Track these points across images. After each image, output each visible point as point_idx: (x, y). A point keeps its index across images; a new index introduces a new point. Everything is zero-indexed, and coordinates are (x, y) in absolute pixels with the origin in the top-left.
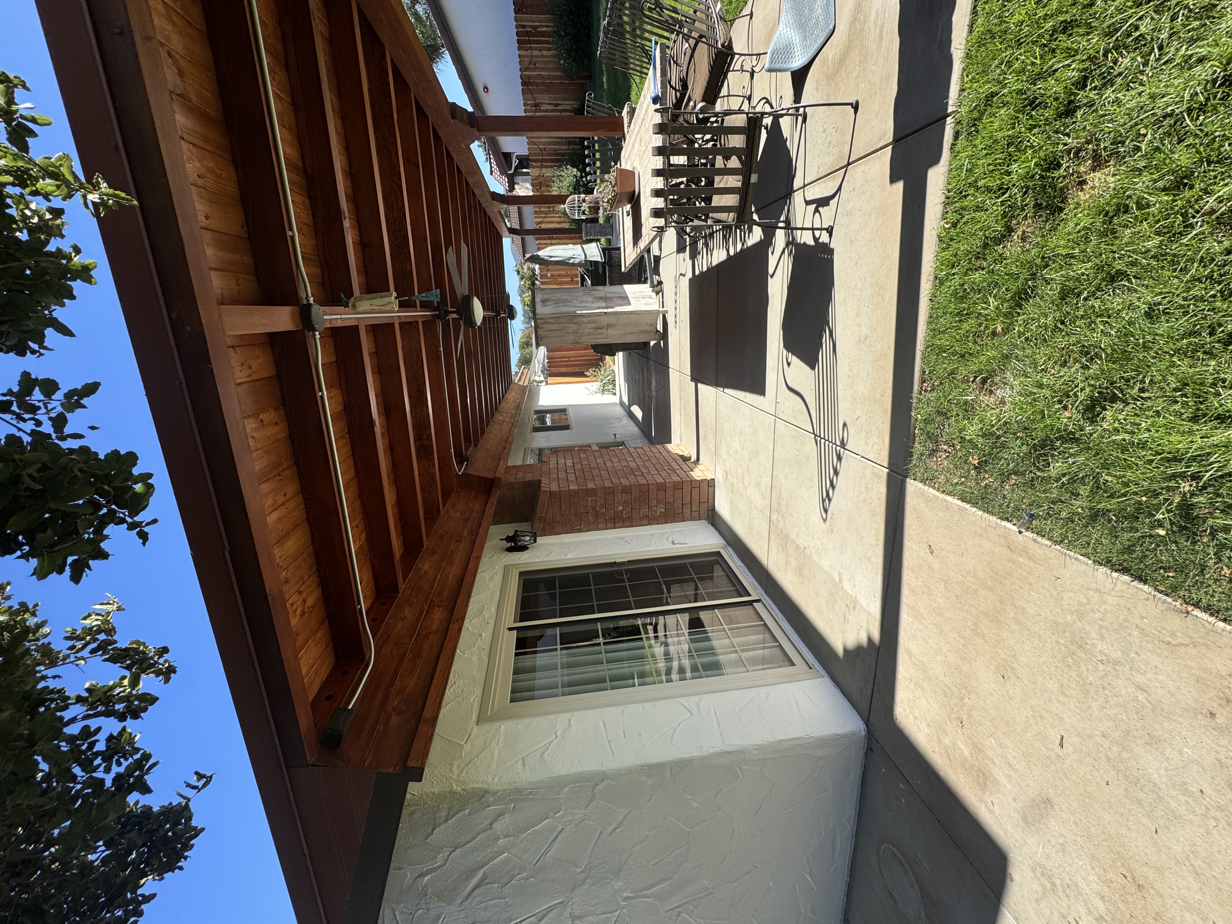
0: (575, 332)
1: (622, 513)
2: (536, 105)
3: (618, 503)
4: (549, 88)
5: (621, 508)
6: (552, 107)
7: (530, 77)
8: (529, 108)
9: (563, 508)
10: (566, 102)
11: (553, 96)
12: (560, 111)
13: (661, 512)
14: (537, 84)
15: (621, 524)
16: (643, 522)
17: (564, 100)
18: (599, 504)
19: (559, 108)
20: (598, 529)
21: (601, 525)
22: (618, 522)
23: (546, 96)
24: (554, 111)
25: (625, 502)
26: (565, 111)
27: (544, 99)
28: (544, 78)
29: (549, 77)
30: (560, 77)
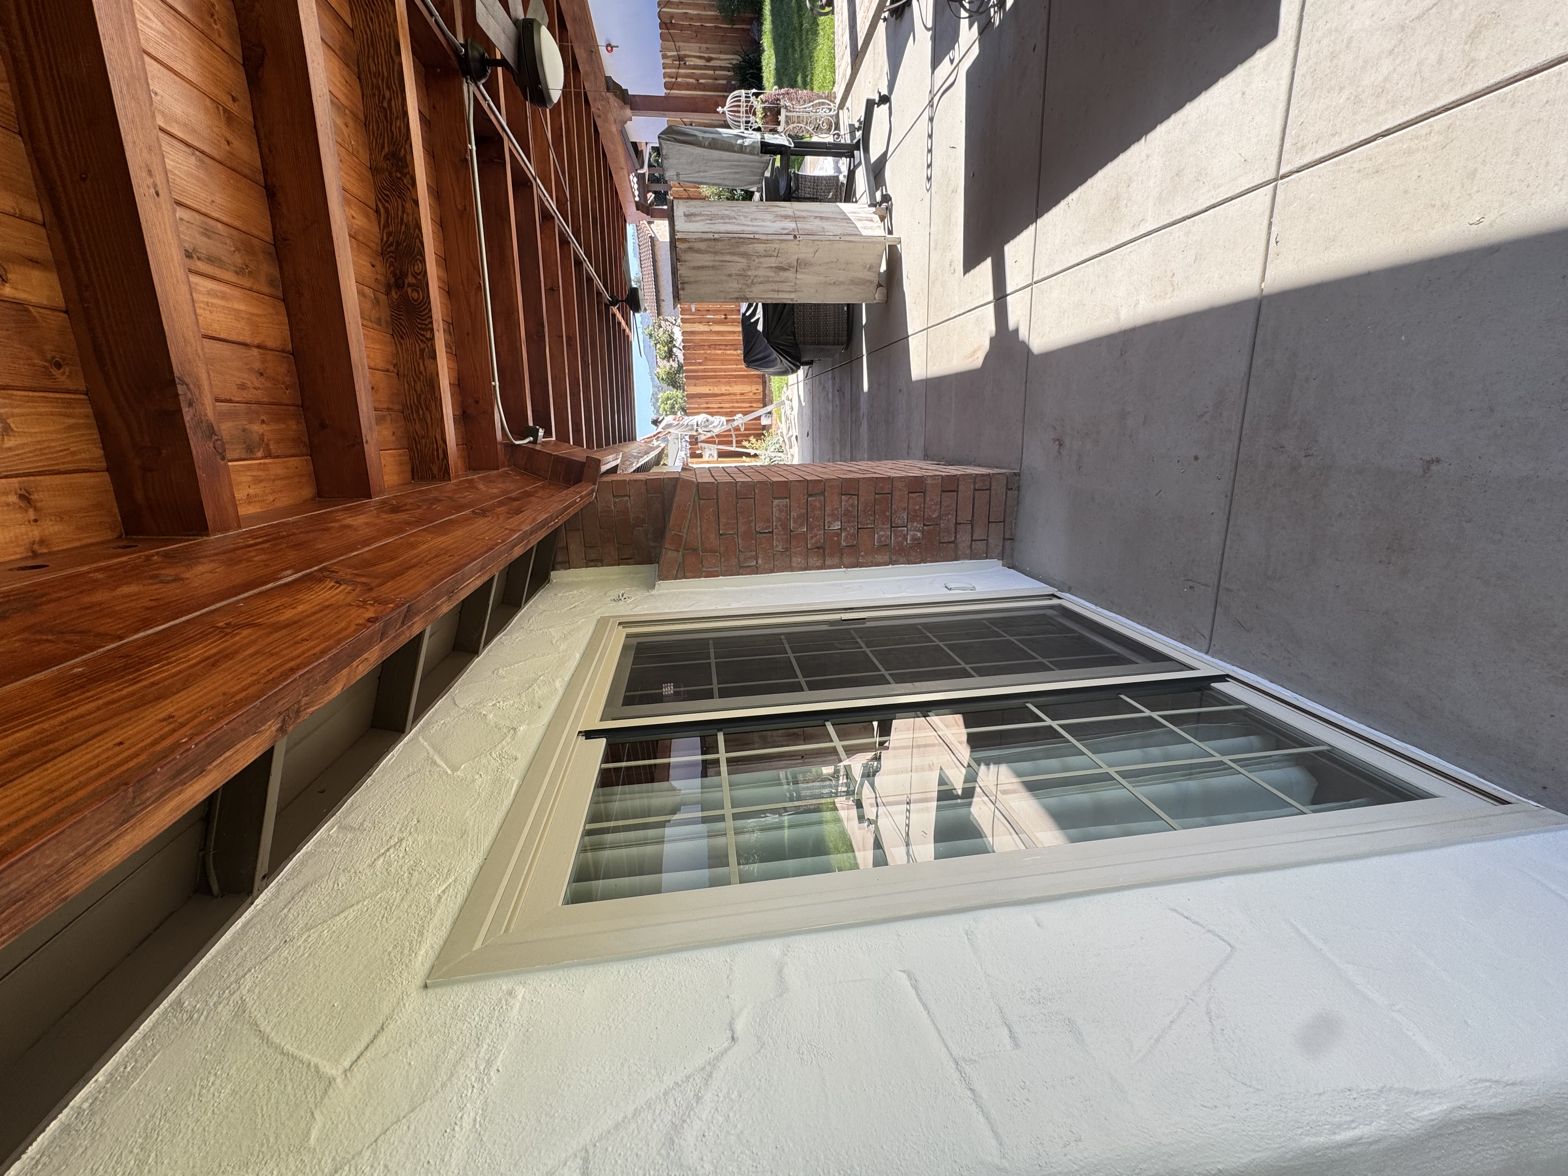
0: (742, 275)
1: (839, 535)
2: (680, 58)
3: (833, 515)
4: (699, 34)
5: (837, 526)
6: (701, 62)
7: (672, 16)
8: (669, 61)
9: (723, 520)
10: (723, 56)
11: (704, 46)
12: (714, 68)
13: (914, 539)
14: (682, 28)
15: (836, 560)
16: (879, 558)
17: (721, 53)
18: (794, 514)
19: (712, 63)
20: (792, 569)
21: (797, 560)
22: (832, 555)
23: (695, 46)
24: (706, 68)
25: (847, 513)
26: (722, 68)
27: (691, 49)
28: (692, 19)
29: (699, 18)
30: (715, 19)
